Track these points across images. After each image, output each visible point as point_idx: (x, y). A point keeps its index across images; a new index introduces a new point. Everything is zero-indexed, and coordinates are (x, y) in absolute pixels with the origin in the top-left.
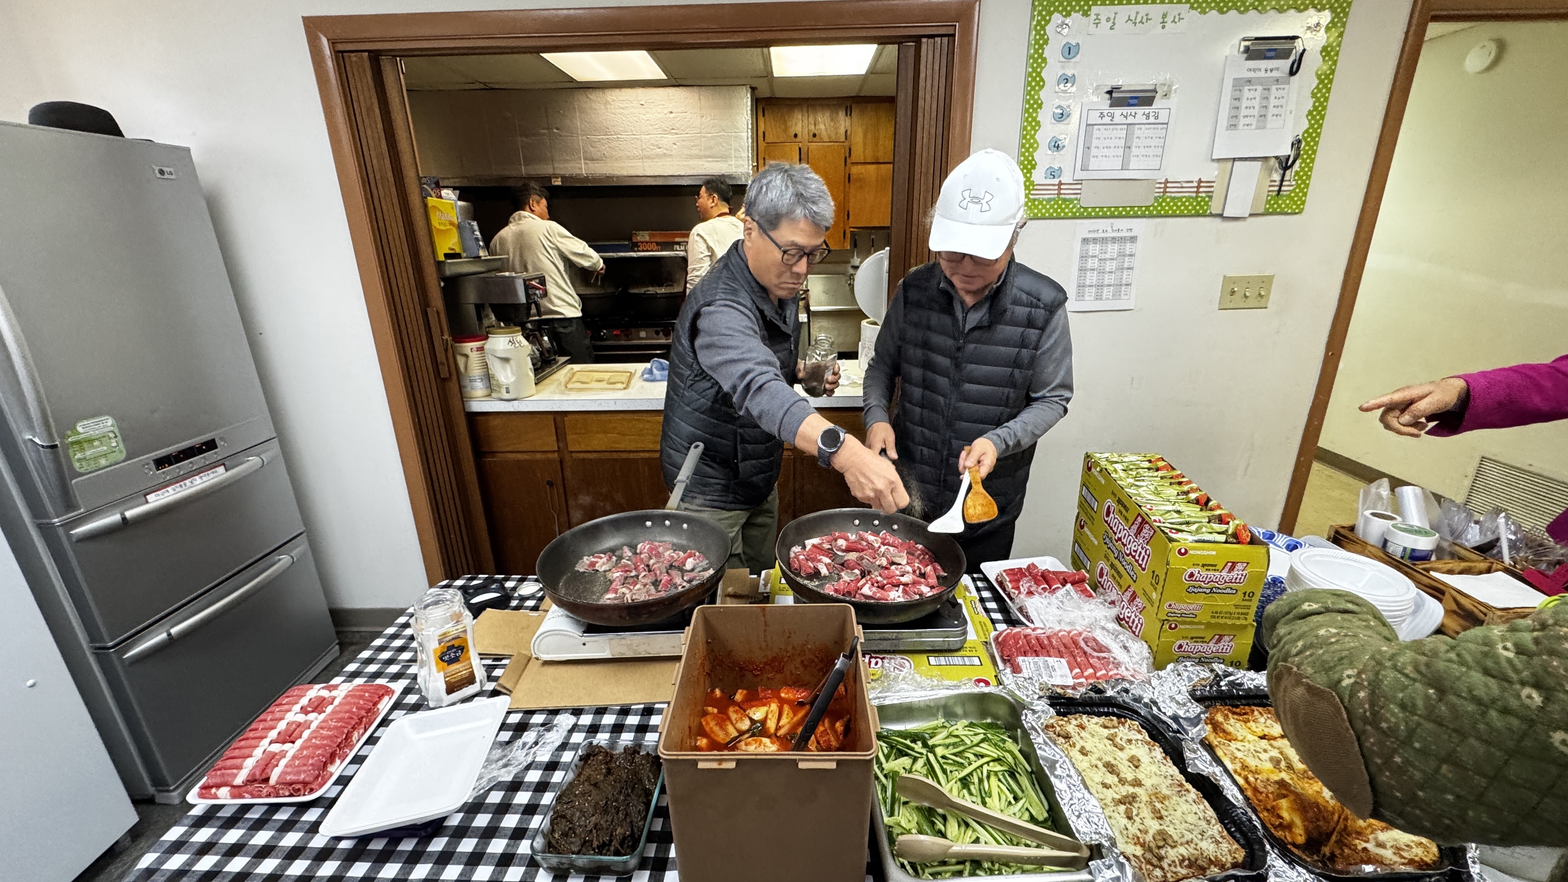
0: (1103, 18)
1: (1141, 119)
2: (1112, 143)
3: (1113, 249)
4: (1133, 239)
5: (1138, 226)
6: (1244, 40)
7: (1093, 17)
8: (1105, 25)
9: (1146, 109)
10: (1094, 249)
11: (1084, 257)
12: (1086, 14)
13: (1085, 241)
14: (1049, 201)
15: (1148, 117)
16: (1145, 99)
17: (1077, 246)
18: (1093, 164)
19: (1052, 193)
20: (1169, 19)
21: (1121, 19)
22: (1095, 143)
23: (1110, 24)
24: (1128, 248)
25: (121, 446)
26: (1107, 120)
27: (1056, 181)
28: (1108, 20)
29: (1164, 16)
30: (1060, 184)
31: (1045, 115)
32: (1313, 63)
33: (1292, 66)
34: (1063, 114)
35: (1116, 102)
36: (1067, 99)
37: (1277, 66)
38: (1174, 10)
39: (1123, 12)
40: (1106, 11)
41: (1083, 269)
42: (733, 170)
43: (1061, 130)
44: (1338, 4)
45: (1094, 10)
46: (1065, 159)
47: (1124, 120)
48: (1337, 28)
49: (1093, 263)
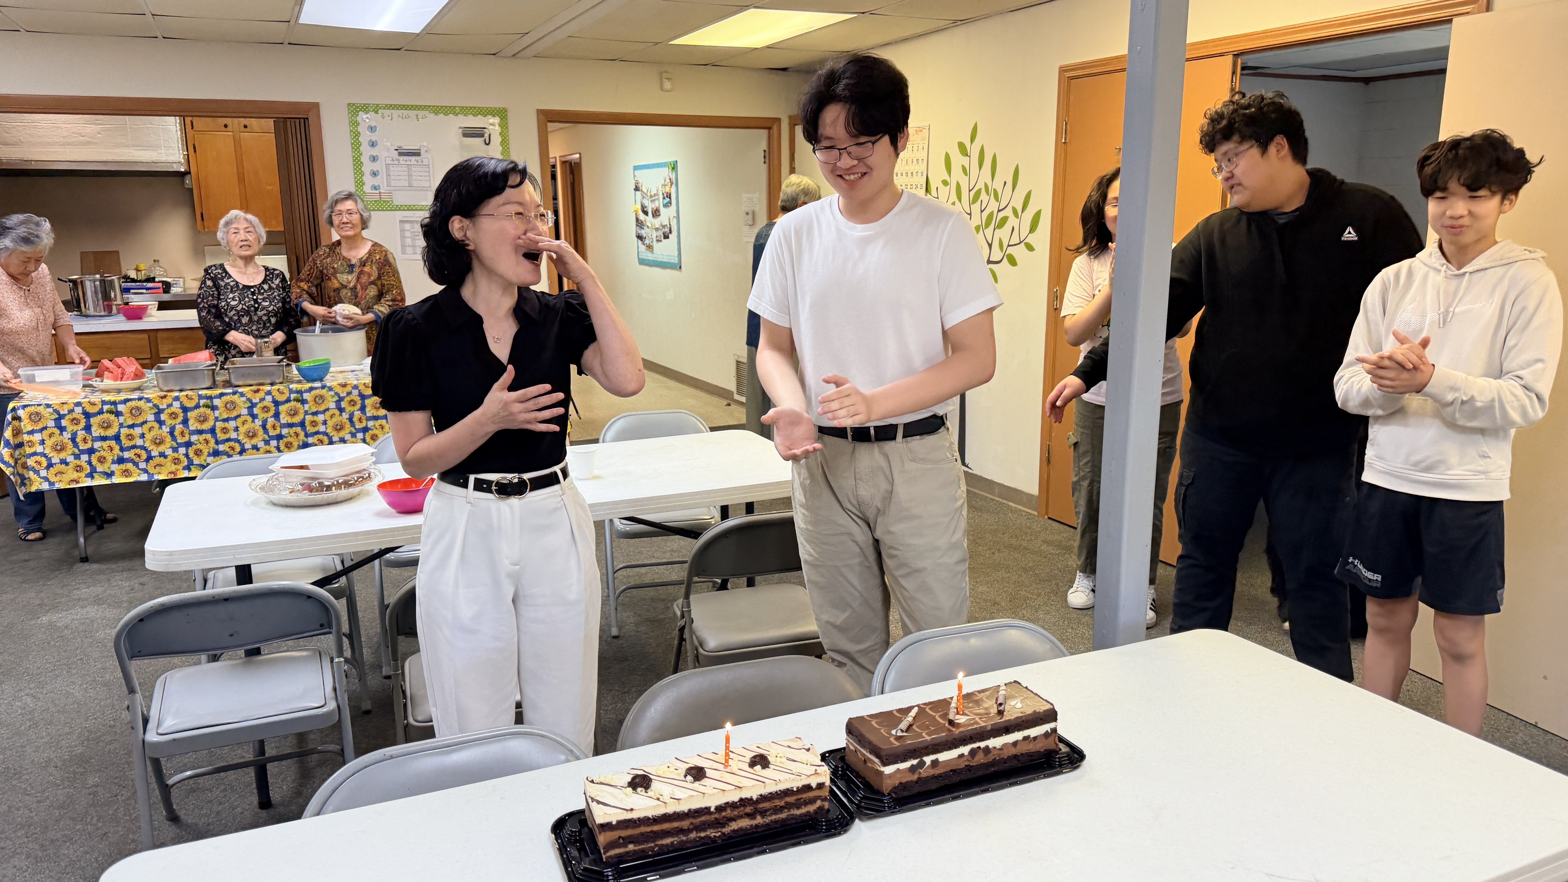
0: (386, 115)
1: (413, 162)
2: (402, 173)
6: (460, 128)
7: (380, 114)
8: (388, 118)
9: (418, 158)
10: (407, 226)
11: (402, 231)
12: (376, 112)
13: (401, 221)
14: (376, 201)
15: (419, 162)
16: (416, 153)
17: (397, 225)
18: (393, 183)
19: (377, 198)
20: (420, 117)
21: (395, 116)
22: (393, 173)
23: (390, 118)
26: (396, 162)
27: (378, 192)
28: (389, 116)
29: (417, 116)
30: (380, 193)
31: (365, 159)
32: (496, 139)
33: (487, 142)
34: (374, 159)
35: (401, 154)
36: (374, 152)
37: (479, 141)
38: (421, 113)
39: (396, 113)
40: (387, 112)
41: (403, 237)
42: (164, 158)
43: (375, 166)
44: (502, 114)
45: (380, 111)
46: (380, 181)
47: (405, 163)
48: (504, 125)
49: (408, 234)
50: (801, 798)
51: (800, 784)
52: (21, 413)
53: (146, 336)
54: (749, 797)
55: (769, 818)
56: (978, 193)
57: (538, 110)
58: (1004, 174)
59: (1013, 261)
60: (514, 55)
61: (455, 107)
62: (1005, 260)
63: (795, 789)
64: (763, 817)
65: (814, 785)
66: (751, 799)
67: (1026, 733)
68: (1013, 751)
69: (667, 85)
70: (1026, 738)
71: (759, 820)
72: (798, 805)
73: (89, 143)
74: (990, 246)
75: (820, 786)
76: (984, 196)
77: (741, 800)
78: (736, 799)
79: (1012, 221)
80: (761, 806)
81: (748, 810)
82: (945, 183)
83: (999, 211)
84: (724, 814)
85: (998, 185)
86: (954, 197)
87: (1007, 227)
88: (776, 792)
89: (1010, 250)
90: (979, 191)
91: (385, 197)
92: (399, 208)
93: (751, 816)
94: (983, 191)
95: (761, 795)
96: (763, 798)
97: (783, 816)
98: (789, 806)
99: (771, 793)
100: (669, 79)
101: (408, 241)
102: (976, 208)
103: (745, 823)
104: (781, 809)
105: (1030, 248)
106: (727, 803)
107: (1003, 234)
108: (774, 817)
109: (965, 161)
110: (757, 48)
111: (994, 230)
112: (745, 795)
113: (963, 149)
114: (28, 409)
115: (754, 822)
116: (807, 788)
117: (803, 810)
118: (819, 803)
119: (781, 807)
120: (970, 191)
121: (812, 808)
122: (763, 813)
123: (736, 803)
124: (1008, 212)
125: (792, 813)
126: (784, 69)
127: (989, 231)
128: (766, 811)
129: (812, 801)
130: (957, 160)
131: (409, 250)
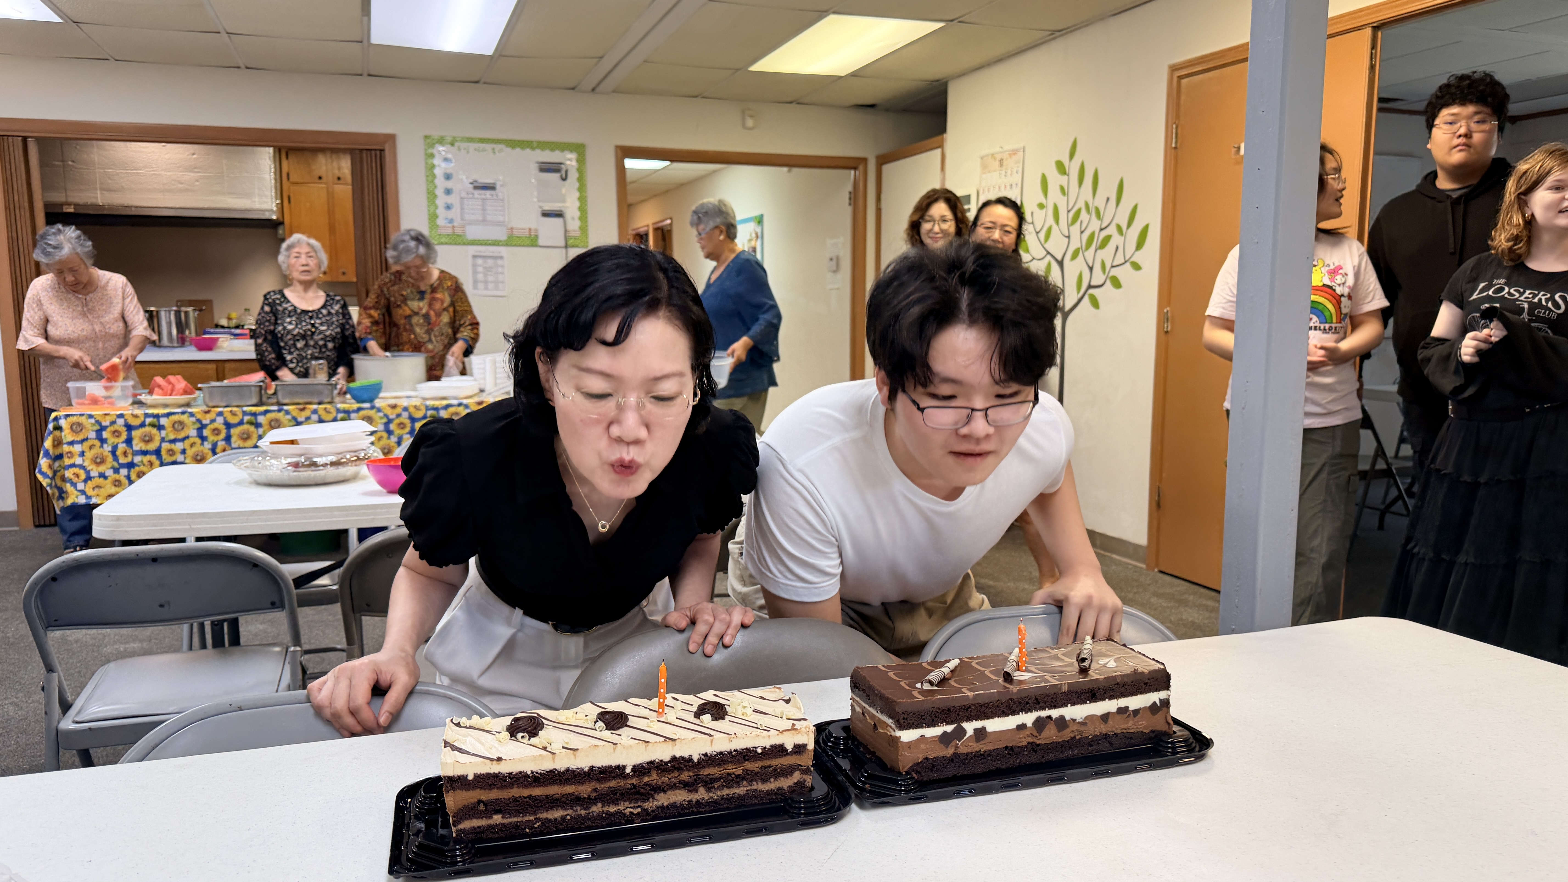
0: (462, 148)
1: (488, 196)
2: (476, 207)
3: (490, 262)
4: (501, 258)
5: (503, 250)
7: (456, 147)
8: (463, 151)
9: (492, 192)
10: (480, 261)
11: (475, 266)
12: (453, 145)
13: (475, 257)
14: (449, 235)
15: (493, 196)
16: (491, 187)
17: (470, 259)
18: (467, 217)
19: (450, 231)
20: (496, 151)
21: (472, 150)
22: (467, 207)
23: (467, 150)
24: (500, 262)
27: (451, 225)
28: (465, 149)
29: (493, 149)
30: (453, 227)
31: (439, 192)
32: (573, 175)
33: (564, 176)
34: (448, 192)
35: (476, 188)
36: (449, 184)
37: (556, 176)
38: (498, 147)
39: (472, 146)
40: (464, 145)
41: (475, 272)
42: (257, 206)
43: (450, 199)
44: (580, 149)
45: (457, 144)
46: (455, 213)
47: (479, 197)
48: (581, 161)
49: (480, 269)
50: (770, 766)
51: (767, 744)
52: (63, 423)
53: (213, 366)
54: (686, 755)
55: (719, 793)
56: (1078, 213)
57: (617, 147)
58: (1107, 188)
59: (1116, 283)
60: (593, 90)
61: (532, 142)
62: (1108, 282)
63: (759, 751)
64: (709, 790)
65: (789, 747)
66: (690, 759)
67: (1123, 702)
68: (1103, 729)
69: (750, 123)
70: (1123, 711)
71: (702, 794)
72: (764, 776)
73: (187, 190)
74: (1091, 269)
75: (799, 749)
76: (1084, 216)
77: (674, 759)
78: (667, 758)
79: (1116, 240)
80: (706, 771)
81: (685, 776)
82: (1041, 206)
83: (1101, 230)
84: (646, 779)
85: (1100, 202)
86: (1051, 221)
87: (1111, 247)
88: (730, 753)
89: (1115, 272)
90: (1079, 211)
91: (458, 231)
92: (474, 243)
93: (690, 786)
94: (1084, 211)
95: (706, 755)
96: (709, 760)
97: (741, 791)
98: (750, 776)
99: (721, 753)
100: (751, 116)
101: (480, 277)
102: (1075, 229)
103: (680, 796)
104: (737, 780)
105: (1136, 267)
106: (651, 763)
107: (1106, 254)
108: (726, 792)
109: (1063, 180)
110: (841, 77)
111: (1096, 250)
112: (681, 751)
113: (1061, 168)
114: (70, 419)
115: (694, 797)
116: (779, 750)
117: (772, 785)
118: (797, 776)
119: (738, 776)
120: (1069, 211)
121: (785, 783)
122: (709, 783)
123: (666, 763)
124: (1112, 230)
125: (754, 787)
126: (872, 106)
127: (1090, 254)
128: (714, 780)
129: (787, 772)
130: (1055, 180)
131: (481, 286)
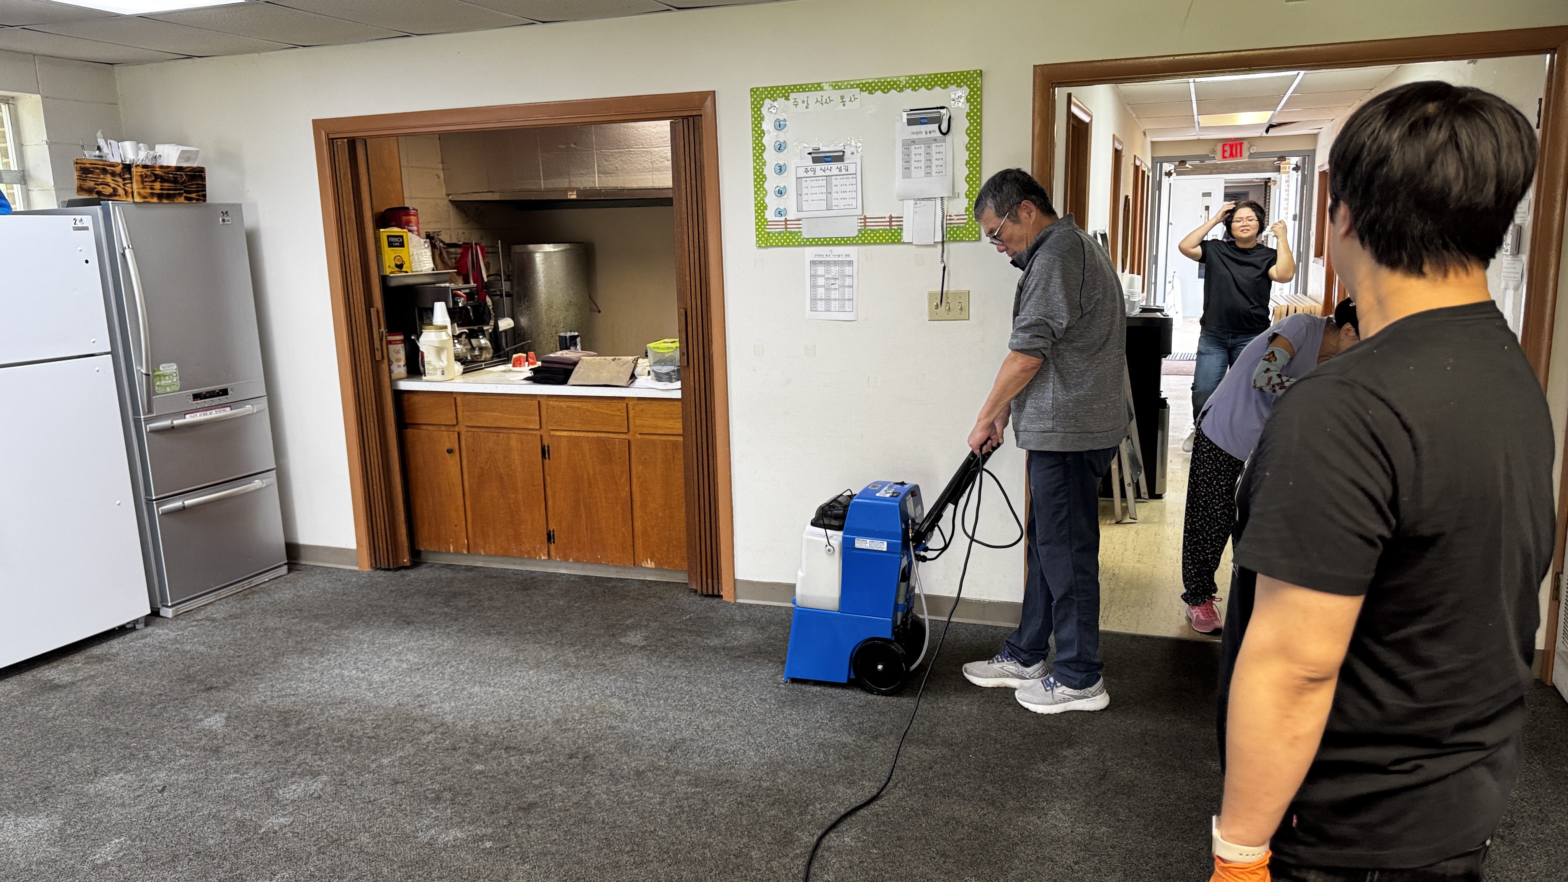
1: (835, 172)
3: (835, 271)
4: (850, 263)
5: (852, 252)
6: (905, 110)
8: (802, 106)
9: (839, 164)
10: (821, 270)
12: (787, 99)
13: (813, 263)
15: (840, 170)
16: (837, 157)
18: (804, 206)
19: (781, 228)
22: (805, 191)
23: (805, 104)
24: (848, 270)
25: (178, 382)
26: (810, 173)
27: (783, 219)
30: (786, 220)
31: (769, 171)
32: (961, 125)
33: (945, 128)
34: (781, 169)
36: (782, 158)
37: (935, 129)
43: (782, 181)
44: (974, 81)
45: (792, 96)
46: (788, 202)
47: (822, 173)
48: (975, 101)
49: (821, 281)
57: (1036, 67)
61: (899, 78)
92: (813, 242)
101: (821, 292)
131: (821, 305)
